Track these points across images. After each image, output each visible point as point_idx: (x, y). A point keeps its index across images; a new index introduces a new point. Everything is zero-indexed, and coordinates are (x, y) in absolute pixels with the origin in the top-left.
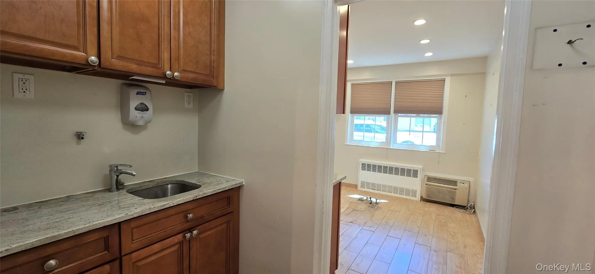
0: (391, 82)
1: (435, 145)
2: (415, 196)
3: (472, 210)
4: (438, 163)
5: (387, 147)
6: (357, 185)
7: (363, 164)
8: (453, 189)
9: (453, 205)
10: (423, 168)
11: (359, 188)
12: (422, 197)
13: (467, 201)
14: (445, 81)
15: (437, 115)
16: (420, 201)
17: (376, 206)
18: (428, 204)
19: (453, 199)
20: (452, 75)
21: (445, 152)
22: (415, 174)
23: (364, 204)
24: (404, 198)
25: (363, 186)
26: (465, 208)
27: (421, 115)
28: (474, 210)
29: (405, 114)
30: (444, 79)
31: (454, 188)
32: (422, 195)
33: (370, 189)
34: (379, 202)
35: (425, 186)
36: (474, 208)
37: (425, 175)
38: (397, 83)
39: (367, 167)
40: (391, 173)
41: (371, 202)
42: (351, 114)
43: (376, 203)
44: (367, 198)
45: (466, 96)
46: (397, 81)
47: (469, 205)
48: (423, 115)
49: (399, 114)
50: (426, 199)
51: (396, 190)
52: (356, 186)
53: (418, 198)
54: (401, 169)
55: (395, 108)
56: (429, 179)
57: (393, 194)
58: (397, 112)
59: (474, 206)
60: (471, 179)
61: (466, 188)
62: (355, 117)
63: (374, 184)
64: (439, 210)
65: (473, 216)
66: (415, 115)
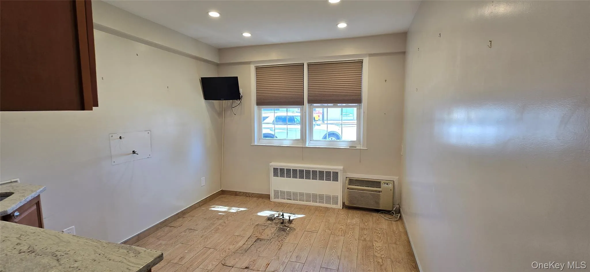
0: (303, 64)
1: (356, 140)
2: (337, 203)
3: (397, 215)
4: (360, 162)
5: (302, 146)
6: (270, 195)
7: (274, 169)
8: (376, 191)
9: (377, 211)
10: (343, 168)
11: (272, 199)
12: (344, 203)
13: (391, 205)
14: (362, 62)
15: (356, 104)
16: (343, 208)
17: (288, 227)
18: (351, 212)
19: (378, 203)
20: (370, 55)
21: (367, 149)
22: (335, 176)
23: (274, 225)
24: (324, 207)
25: (276, 196)
26: (391, 213)
27: (339, 105)
28: (399, 215)
29: (321, 104)
30: (361, 60)
31: (378, 191)
32: (344, 201)
33: (284, 199)
34: (293, 219)
35: (346, 190)
36: (399, 212)
37: (346, 177)
38: (309, 65)
39: (279, 172)
40: (308, 177)
41: (283, 222)
42: (257, 105)
43: (290, 221)
44: (279, 214)
45: (386, 80)
46: (309, 63)
47: (394, 209)
48: (341, 104)
49: (315, 105)
50: (349, 206)
51: (315, 197)
52: (268, 197)
53: (340, 206)
54: (320, 171)
55: (309, 96)
56: (352, 181)
57: (311, 204)
58: (311, 101)
59: (399, 209)
60: (395, 178)
61: (391, 190)
62: (262, 109)
63: (290, 193)
64: (363, 220)
65: (399, 223)
66: (332, 105)
